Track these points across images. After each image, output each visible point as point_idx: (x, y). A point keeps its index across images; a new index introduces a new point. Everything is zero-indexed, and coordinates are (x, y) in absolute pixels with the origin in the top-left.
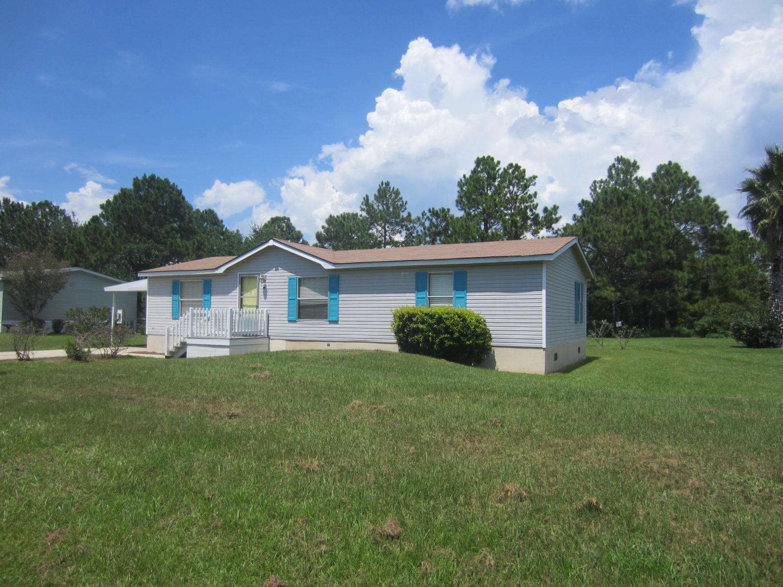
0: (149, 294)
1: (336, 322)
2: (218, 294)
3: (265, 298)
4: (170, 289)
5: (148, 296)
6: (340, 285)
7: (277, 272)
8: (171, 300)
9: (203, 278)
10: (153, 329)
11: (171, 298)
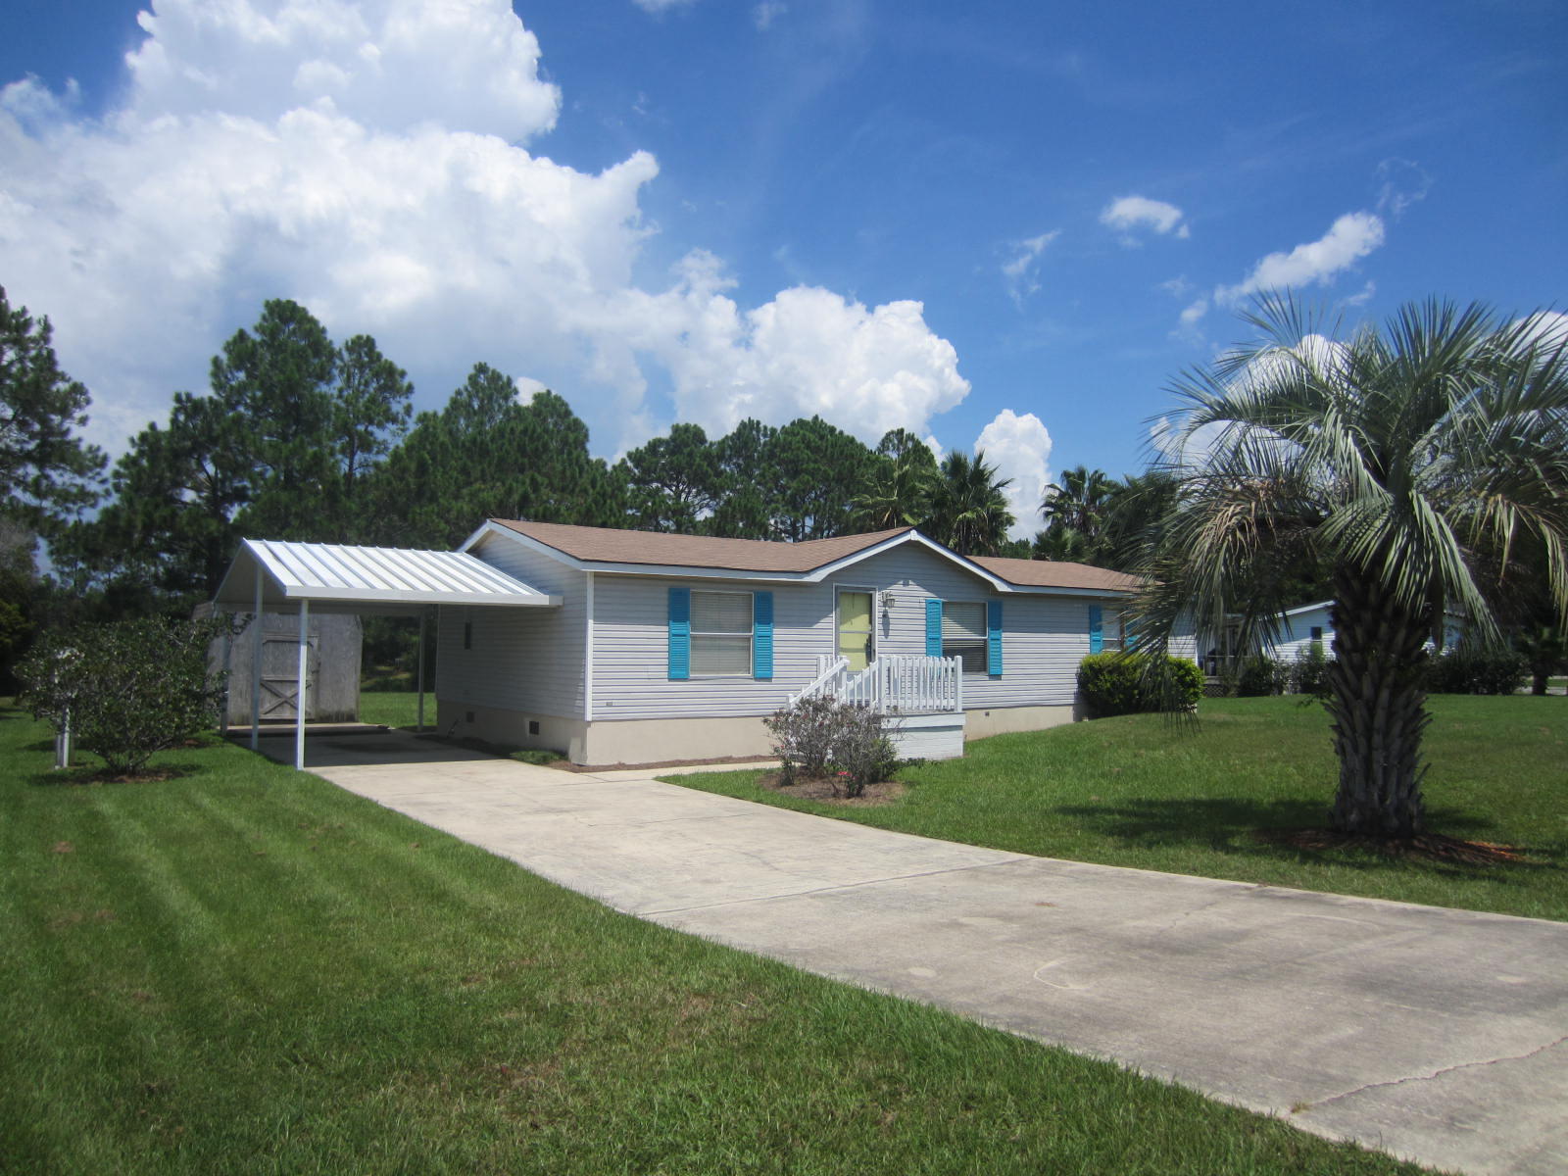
0: (597, 619)
1: (998, 677)
2: (789, 623)
3: (886, 635)
4: (663, 609)
5: (591, 622)
6: (1004, 618)
7: (906, 588)
8: (666, 635)
9: (755, 588)
10: (608, 705)
11: (666, 628)
